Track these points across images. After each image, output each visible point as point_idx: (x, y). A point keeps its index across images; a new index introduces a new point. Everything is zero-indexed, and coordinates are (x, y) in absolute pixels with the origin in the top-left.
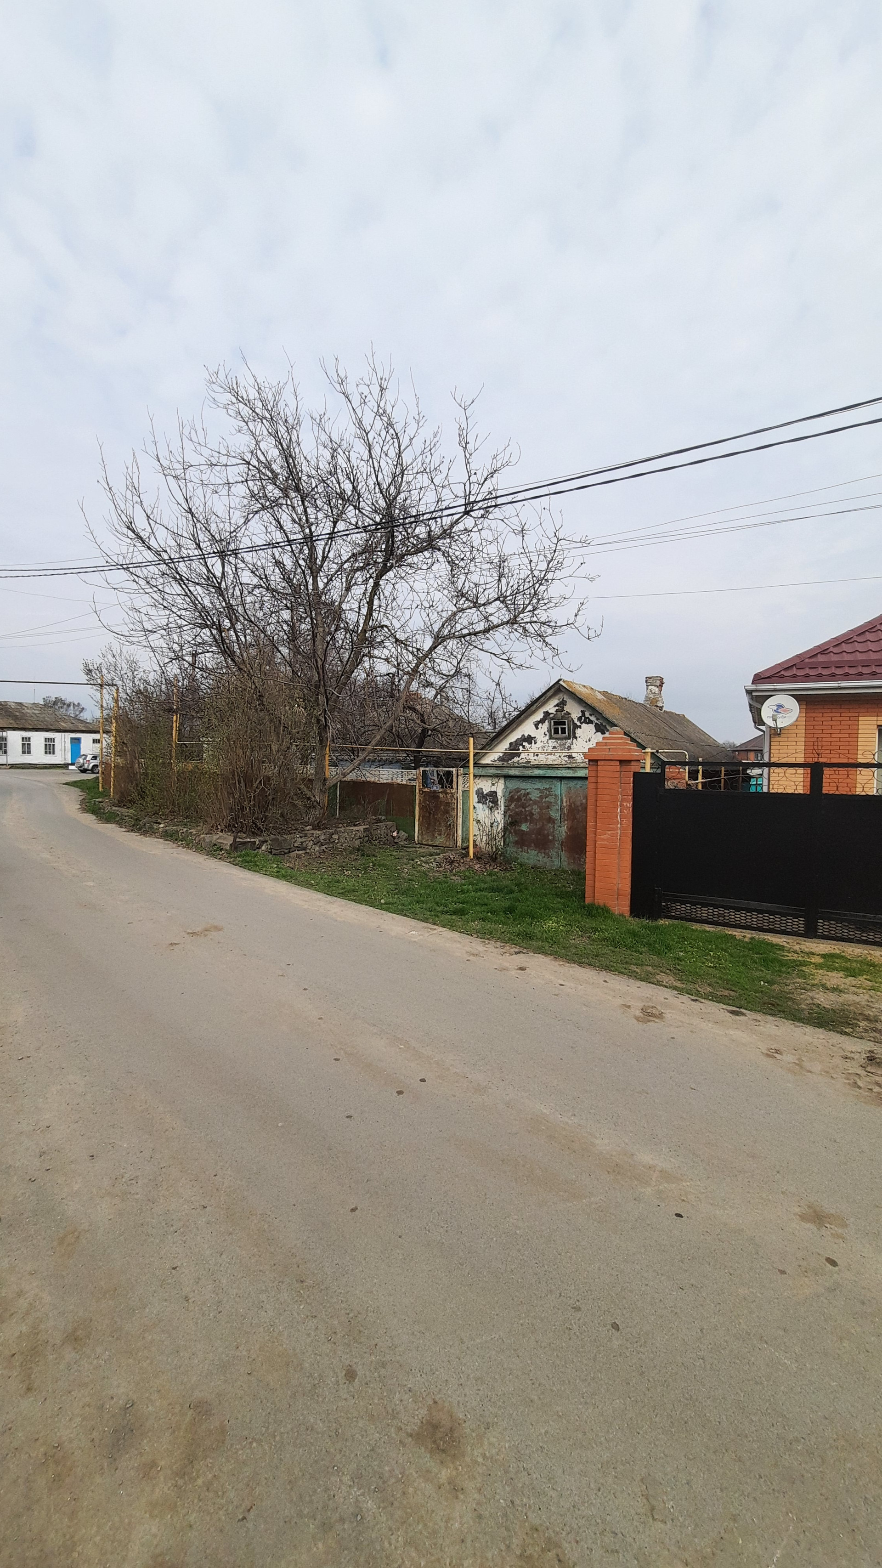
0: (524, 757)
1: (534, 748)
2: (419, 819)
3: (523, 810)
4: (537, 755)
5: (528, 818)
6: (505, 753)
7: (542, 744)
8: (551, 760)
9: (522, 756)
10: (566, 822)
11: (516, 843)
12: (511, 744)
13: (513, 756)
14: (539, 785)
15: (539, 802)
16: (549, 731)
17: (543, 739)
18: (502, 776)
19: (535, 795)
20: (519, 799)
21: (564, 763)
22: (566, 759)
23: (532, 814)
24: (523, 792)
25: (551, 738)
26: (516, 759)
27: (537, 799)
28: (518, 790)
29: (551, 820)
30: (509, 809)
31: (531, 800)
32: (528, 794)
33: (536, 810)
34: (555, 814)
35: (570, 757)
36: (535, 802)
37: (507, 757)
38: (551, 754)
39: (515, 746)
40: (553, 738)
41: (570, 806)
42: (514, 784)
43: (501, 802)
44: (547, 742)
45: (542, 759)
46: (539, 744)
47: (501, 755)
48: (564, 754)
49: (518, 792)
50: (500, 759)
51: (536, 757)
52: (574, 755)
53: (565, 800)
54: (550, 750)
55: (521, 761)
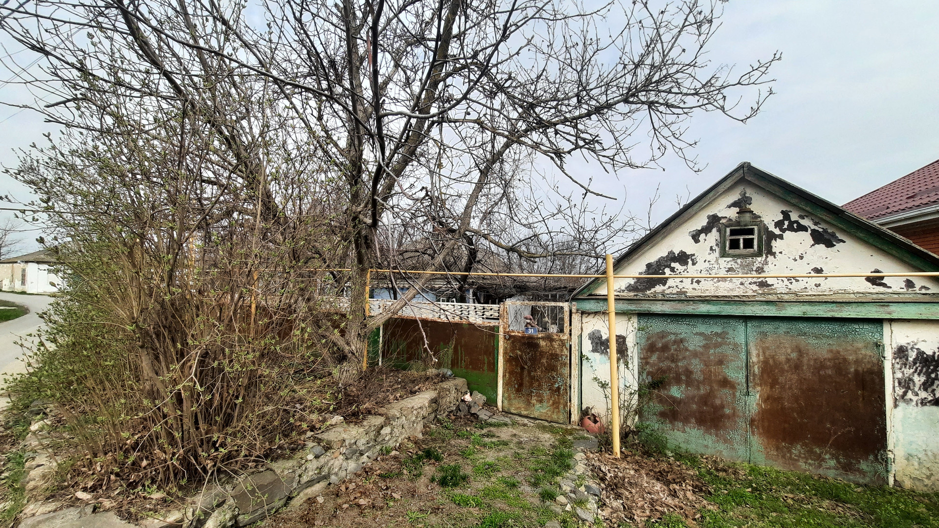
0: (674, 285)
1: (692, 270)
2: (504, 376)
3: (673, 365)
4: (698, 282)
5: (684, 378)
6: (638, 279)
7: (707, 265)
8: (724, 289)
9: (670, 283)
10: (759, 388)
11: (663, 415)
12: (649, 266)
13: (652, 283)
14: (702, 328)
15: (702, 354)
16: (721, 244)
17: (708, 258)
18: (633, 314)
19: (695, 343)
20: (665, 348)
21: (750, 293)
22: (755, 287)
23: (689, 373)
24: (673, 337)
25: (723, 254)
26: (659, 288)
27: (698, 349)
28: (663, 335)
29: (725, 383)
30: (647, 363)
31: (687, 350)
32: (682, 341)
33: (696, 366)
34: (737, 375)
35: (763, 284)
36: (695, 354)
37: (643, 285)
38: (724, 279)
39: (656, 268)
40: (728, 256)
41: (765, 362)
42: (657, 326)
43: (633, 352)
44: (717, 260)
45: (708, 288)
46: (700, 265)
47: (632, 282)
48: (750, 280)
49: (663, 337)
50: (630, 288)
51: (695, 285)
52: (770, 281)
53: (754, 352)
54: (723, 273)
55: (667, 292)
